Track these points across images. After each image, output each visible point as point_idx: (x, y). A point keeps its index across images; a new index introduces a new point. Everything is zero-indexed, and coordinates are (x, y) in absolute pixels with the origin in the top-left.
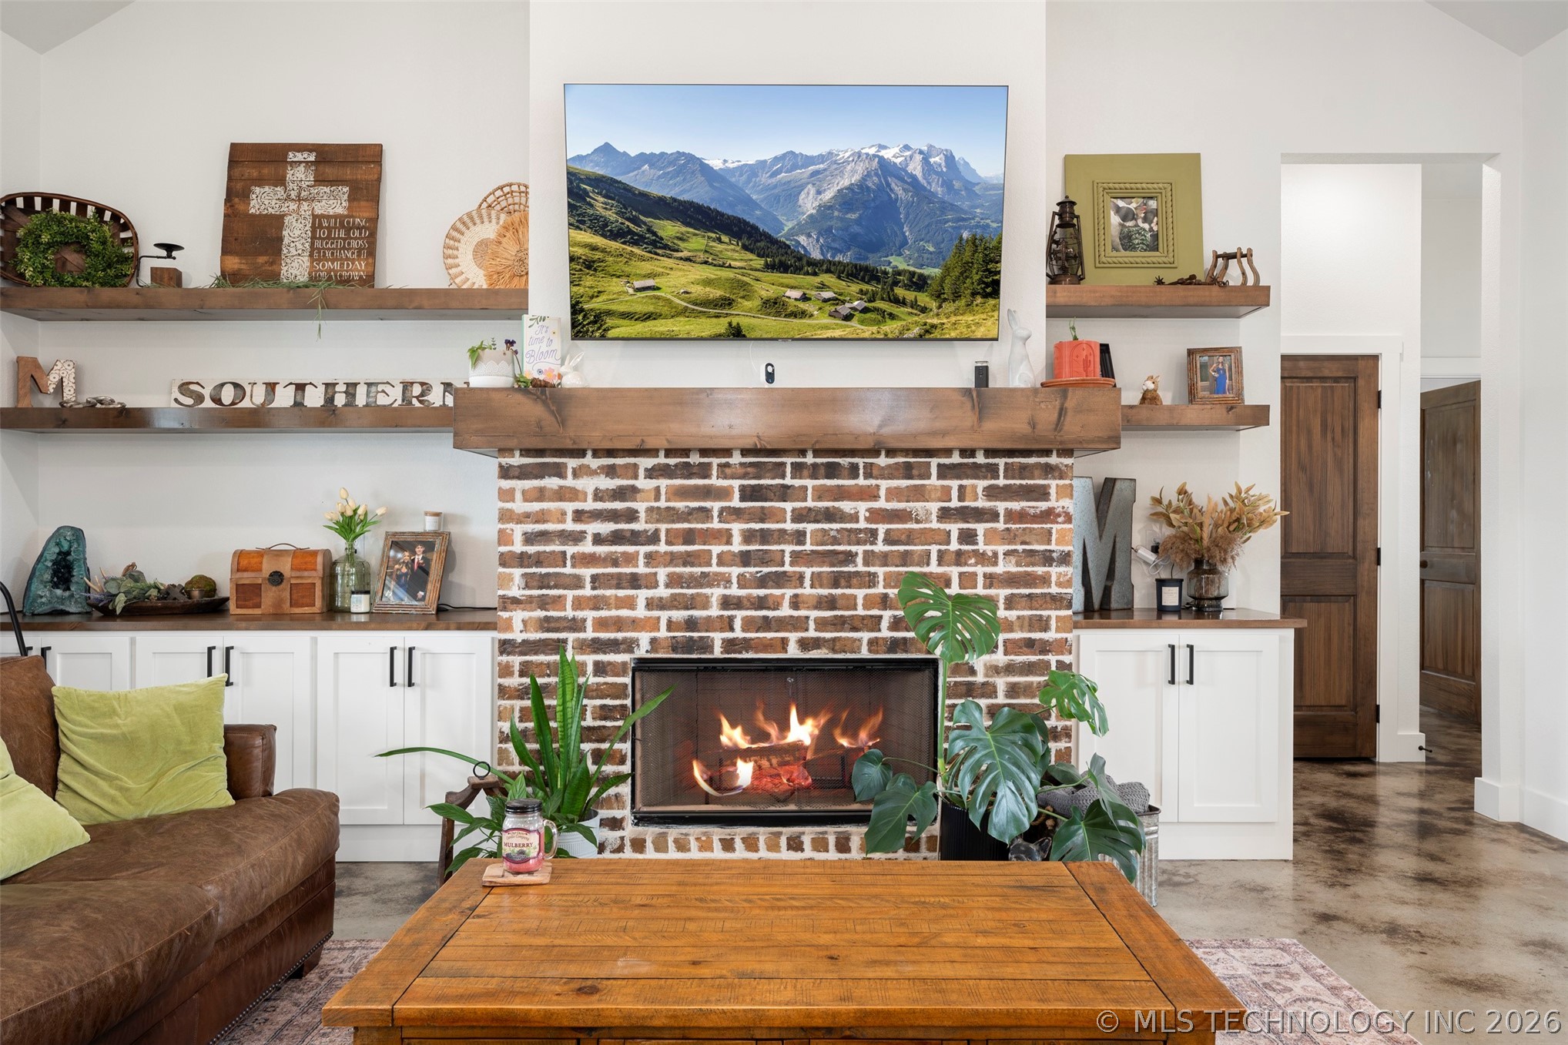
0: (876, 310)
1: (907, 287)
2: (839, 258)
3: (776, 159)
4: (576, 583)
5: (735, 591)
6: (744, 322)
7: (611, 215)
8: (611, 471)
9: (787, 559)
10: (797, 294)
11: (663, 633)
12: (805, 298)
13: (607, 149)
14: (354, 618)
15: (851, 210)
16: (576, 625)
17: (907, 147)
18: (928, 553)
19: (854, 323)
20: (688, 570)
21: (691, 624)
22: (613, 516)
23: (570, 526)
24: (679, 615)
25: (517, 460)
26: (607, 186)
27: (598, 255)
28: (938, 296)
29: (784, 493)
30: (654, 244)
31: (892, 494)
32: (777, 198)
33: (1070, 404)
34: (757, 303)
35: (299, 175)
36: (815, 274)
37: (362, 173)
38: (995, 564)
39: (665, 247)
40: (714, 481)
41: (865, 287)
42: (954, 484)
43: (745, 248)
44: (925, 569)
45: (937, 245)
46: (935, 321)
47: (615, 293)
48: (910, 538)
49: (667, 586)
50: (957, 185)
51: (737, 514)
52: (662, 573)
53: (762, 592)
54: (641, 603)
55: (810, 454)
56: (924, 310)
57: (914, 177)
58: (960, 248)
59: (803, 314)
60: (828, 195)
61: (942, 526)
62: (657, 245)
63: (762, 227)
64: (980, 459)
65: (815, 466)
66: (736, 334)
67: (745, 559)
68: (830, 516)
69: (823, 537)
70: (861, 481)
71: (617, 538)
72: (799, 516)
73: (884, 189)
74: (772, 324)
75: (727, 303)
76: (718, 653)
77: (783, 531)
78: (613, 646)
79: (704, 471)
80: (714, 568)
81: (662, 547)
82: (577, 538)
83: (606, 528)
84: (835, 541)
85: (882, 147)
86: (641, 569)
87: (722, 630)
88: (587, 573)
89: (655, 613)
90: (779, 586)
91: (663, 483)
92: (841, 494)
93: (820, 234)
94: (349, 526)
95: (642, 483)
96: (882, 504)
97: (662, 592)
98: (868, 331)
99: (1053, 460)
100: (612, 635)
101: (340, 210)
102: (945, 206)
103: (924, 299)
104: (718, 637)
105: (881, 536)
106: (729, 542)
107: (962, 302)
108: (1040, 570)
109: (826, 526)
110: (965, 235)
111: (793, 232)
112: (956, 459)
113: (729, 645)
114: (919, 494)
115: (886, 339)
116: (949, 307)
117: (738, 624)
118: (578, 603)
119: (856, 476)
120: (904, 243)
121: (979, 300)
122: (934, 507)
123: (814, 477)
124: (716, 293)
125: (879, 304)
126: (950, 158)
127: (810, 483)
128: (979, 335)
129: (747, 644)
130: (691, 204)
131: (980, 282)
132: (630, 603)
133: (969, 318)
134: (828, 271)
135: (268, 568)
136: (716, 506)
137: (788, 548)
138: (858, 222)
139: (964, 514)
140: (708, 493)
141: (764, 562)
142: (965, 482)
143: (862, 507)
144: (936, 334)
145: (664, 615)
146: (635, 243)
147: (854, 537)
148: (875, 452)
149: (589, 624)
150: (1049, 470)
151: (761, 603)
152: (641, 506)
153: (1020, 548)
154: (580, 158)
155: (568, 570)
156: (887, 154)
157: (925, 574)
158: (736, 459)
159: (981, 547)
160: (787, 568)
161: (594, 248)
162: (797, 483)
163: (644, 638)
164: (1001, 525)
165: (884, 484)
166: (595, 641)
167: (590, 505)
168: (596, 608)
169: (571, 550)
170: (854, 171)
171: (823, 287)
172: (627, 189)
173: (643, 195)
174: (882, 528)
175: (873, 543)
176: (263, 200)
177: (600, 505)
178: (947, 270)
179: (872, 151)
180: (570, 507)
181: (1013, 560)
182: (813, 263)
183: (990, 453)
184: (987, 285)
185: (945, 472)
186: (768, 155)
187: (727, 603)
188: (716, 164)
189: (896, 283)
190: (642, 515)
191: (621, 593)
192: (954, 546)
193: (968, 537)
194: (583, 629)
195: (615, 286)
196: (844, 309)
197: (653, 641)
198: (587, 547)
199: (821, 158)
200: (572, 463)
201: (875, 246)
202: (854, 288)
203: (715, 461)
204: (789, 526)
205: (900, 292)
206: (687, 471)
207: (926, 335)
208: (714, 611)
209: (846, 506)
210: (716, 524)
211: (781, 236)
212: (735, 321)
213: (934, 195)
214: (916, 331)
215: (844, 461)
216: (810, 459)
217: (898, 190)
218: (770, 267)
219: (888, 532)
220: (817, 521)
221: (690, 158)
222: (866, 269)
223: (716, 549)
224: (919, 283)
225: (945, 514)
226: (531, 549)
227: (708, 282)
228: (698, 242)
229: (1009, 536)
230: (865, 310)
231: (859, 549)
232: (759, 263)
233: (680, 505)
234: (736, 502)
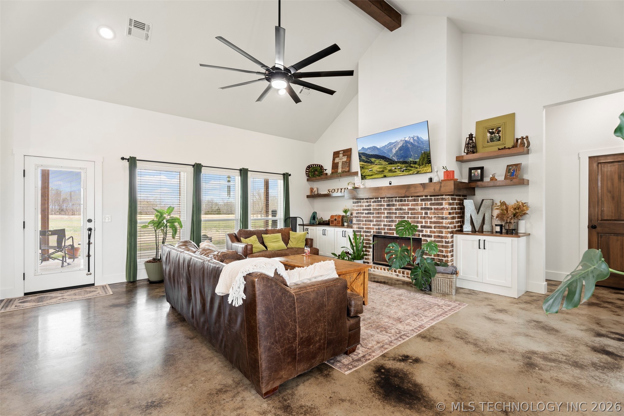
0: (408, 169)
1: (413, 164)
2: (400, 160)
3: (388, 144)
4: (363, 221)
5: (385, 223)
6: (386, 174)
7: (365, 159)
8: (367, 202)
9: (394, 217)
10: (394, 168)
11: (375, 230)
12: (395, 169)
13: (363, 148)
15: (401, 151)
16: (363, 228)
17: (410, 137)
18: (419, 217)
19: (404, 172)
20: (378, 219)
21: (379, 229)
22: (368, 210)
23: (362, 211)
24: (377, 227)
25: (355, 201)
26: (364, 154)
27: (364, 166)
28: (419, 165)
29: (393, 205)
30: (371, 162)
31: (412, 205)
32: (389, 151)
33: (442, 185)
34: (388, 170)
35: (341, 155)
36: (396, 164)
37: (349, 153)
38: (432, 219)
39: (373, 163)
40: (382, 203)
41: (405, 165)
42: (424, 203)
43: (385, 161)
44: (418, 220)
45: (417, 155)
46: (419, 170)
47: (367, 172)
48: (415, 214)
49: (376, 222)
50: (420, 142)
51: (386, 209)
52: (375, 219)
53: (390, 223)
54: (372, 225)
55: (398, 198)
56: (417, 168)
57: (411, 142)
58: (422, 155)
59: (395, 172)
60: (397, 149)
61: (421, 211)
62: (372, 163)
63: (387, 157)
64: (429, 197)
65: (398, 200)
66: (385, 176)
67: (387, 217)
68: (401, 209)
69: (400, 213)
70: (406, 202)
71: (368, 213)
72: (396, 210)
73: (407, 146)
74: (390, 174)
75: (383, 171)
76: (383, 234)
77: (393, 212)
78: (368, 232)
79: (381, 202)
80: (382, 219)
81: (375, 215)
82: (363, 213)
83: (367, 212)
84: (402, 214)
85: (405, 138)
86: (372, 219)
87: (383, 230)
88: (364, 219)
89: (374, 227)
90: (392, 223)
91: (375, 204)
92: (404, 205)
93: (396, 156)
94: (345, 211)
95: (372, 204)
96: (410, 207)
97: (375, 223)
98: (407, 173)
99: (444, 197)
100: (368, 230)
101: (346, 160)
102: (418, 147)
103: (416, 166)
104: (383, 231)
105: (410, 213)
106: (385, 214)
107: (424, 165)
108: (441, 221)
109: (400, 211)
110: (423, 152)
111: (392, 157)
112: (424, 197)
113: (385, 233)
114: (417, 205)
115: (410, 174)
116: (421, 167)
117: (386, 229)
118: (363, 225)
119: (405, 202)
120: (411, 155)
121: (427, 164)
122: (420, 207)
123: (398, 202)
124: (381, 170)
125: (408, 168)
126: (418, 137)
127: (398, 203)
128: (428, 172)
129: (387, 233)
130: (376, 155)
131: (427, 161)
132: (370, 225)
133: (425, 168)
134: (399, 163)
135: (334, 218)
136: (383, 208)
137: (394, 215)
138: (403, 153)
139: (425, 209)
140: (381, 205)
141: (390, 218)
142: (426, 202)
143: (406, 208)
144: (420, 172)
145: (375, 227)
146: (368, 163)
147: (405, 213)
148: (409, 197)
149: (365, 228)
150: (442, 199)
151: (389, 226)
152: (371, 208)
153: (437, 216)
154: (360, 150)
155: (362, 219)
156: (406, 139)
157: (418, 221)
158: (386, 199)
159: (429, 215)
160: (394, 219)
161: (363, 165)
162: (395, 203)
163: (372, 231)
164: (433, 211)
165: (411, 203)
166: (365, 231)
167: (365, 208)
168: (365, 225)
169: (362, 215)
170: (401, 144)
171: (398, 166)
172: (367, 154)
173: (369, 155)
174: (410, 212)
175: (408, 215)
176: (337, 160)
177: (366, 208)
178: (420, 160)
179: (403, 139)
180: (362, 208)
181: (435, 218)
182: (396, 162)
183: (431, 196)
184: (428, 161)
185: (422, 200)
186: (386, 144)
187: (384, 225)
188: (379, 147)
189: (411, 163)
190: (372, 209)
191: (369, 223)
192: (424, 215)
193: (426, 213)
194: (364, 229)
195: (366, 171)
196: (402, 170)
197: (373, 231)
198: (364, 215)
199: (395, 142)
200: (362, 201)
201: (406, 157)
202: (404, 165)
203: (383, 200)
204: (394, 211)
205: (412, 165)
206: (378, 201)
207: (418, 173)
208: (382, 227)
209: (404, 207)
210: (383, 211)
211: (390, 158)
212: (385, 174)
213: (416, 145)
214: (416, 172)
215: (403, 199)
216: (398, 199)
217: (409, 145)
218: (389, 164)
219: (411, 212)
220: (399, 210)
221: (375, 147)
222: (405, 162)
223: (383, 216)
224: (415, 163)
225: (422, 209)
226: (357, 215)
227: (380, 168)
228: (377, 161)
229: (434, 213)
230: (406, 170)
231: (406, 216)
232: (387, 163)
233: (377, 208)
234: (386, 207)
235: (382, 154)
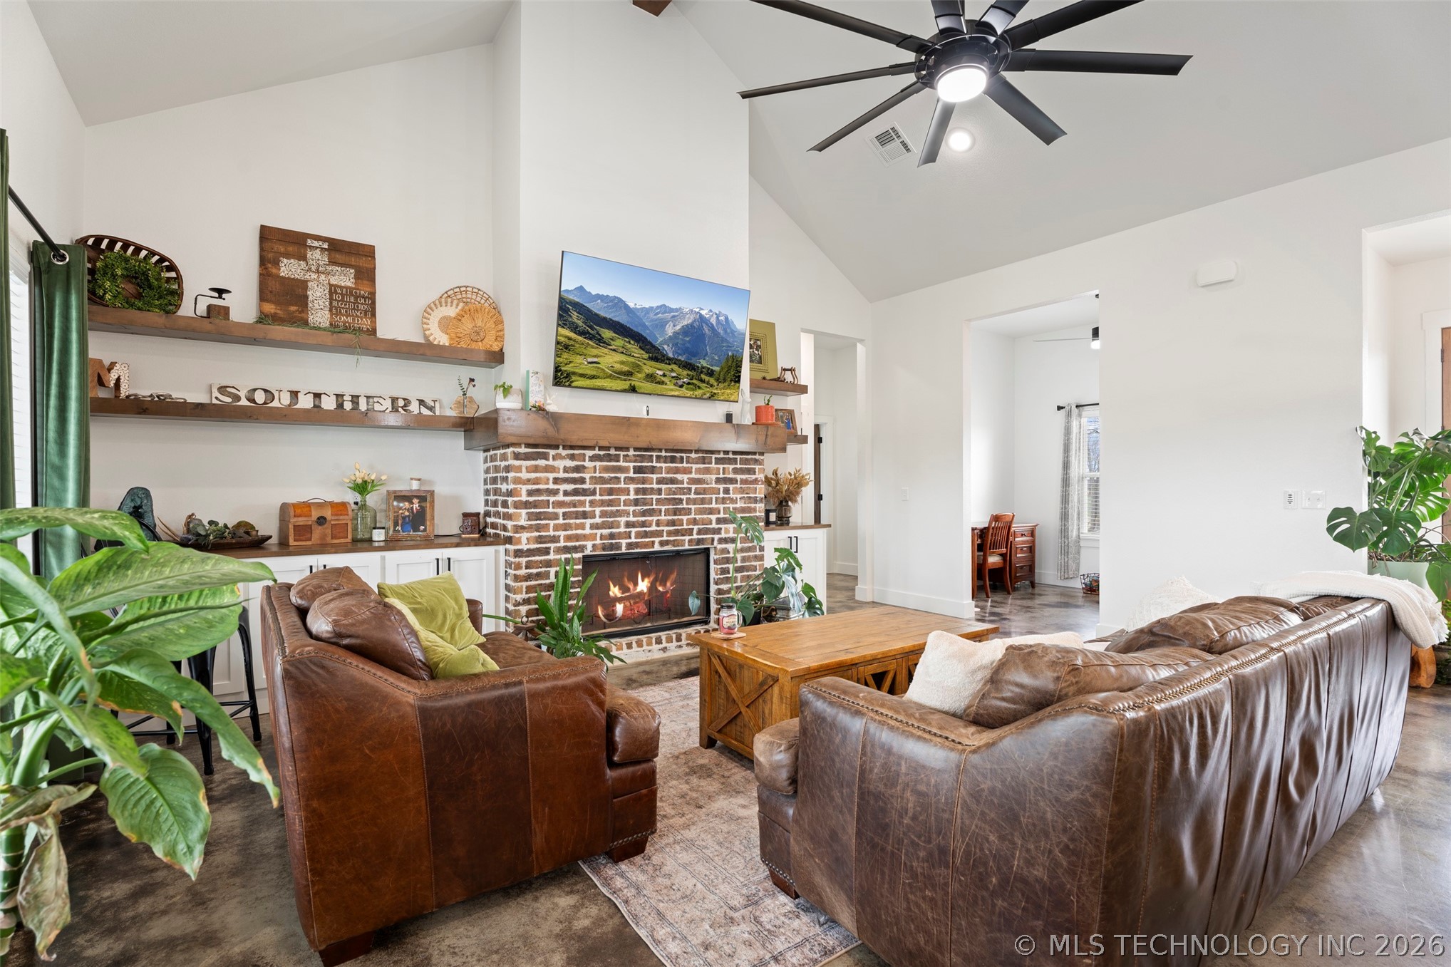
0: (693, 384)
1: (706, 375)
2: (680, 358)
3: (658, 307)
4: (555, 517)
5: (631, 519)
6: (637, 384)
7: (580, 323)
8: (572, 457)
9: (654, 502)
10: (660, 373)
11: (598, 542)
12: (664, 375)
13: (581, 289)
14: (376, 544)
15: (686, 336)
16: (555, 539)
17: (711, 311)
18: (711, 498)
19: (684, 389)
20: (610, 508)
21: (612, 536)
22: (574, 481)
23: (551, 486)
24: (606, 532)
25: (523, 450)
26: (579, 307)
27: (571, 343)
28: (717, 380)
29: (653, 470)
30: (599, 340)
31: (698, 471)
32: (657, 325)
33: (769, 433)
34: (643, 375)
36: (669, 364)
37: (360, 261)
38: (736, 503)
39: (604, 343)
40: (622, 463)
41: (690, 373)
42: (721, 467)
43: (641, 348)
44: (710, 506)
45: (719, 357)
46: (716, 391)
47: (578, 363)
48: (705, 491)
49: (600, 517)
50: (728, 331)
51: (632, 480)
52: (598, 510)
53: (643, 519)
54: (588, 526)
55: (663, 451)
56: (712, 386)
57: (712, 325)
58: (727, 359)
59: (663, 383)
60: (678, 328)
61: (717, 486)
62: (601, 341)
63: (649, 339)
64: (731, 456)
65: (665, 456)
66: (633, 390)
67: (636, 502)
68: (673, 481)
69: (670, 492)
70: (685, 465)
71: (576, 492)
72: (660, 481)
73: (701, 328)
74: (649, 386)
75: (630, 374)
76: (624, 550)
77: (652, 489)
78: (575, 549)
79: (617, 458)
80: (622, 508)
81: (598, 497)
82: (555, 492)
83: (570, 487)
84: (675, 493)
85: (701, 309)
86: (588, 509)
87: (626, 538)
88: (560, 511)
89: (595, 531)
90: (651, 516)
91: (598, 464)
92: (677, 471)
93: (673, 345)
94: (362, 487)
95: (587, 464)
96: (693, 476)
97: (598, 520)
98: (689, 393)
99: (757, 457)
100: (573, 544)
102: (723, 340)
103: (712, 381)
104: (624, 542)
105: (693, 491)
106: (628, 494)
107: (726, 384)
108: (753, 505)
109: (671, 486)
110: (730, 354)
111: (662, 343)
112: (722, 455)
113: (630, 546)
114: (707, 471)
115: (696, 398)
116: (721, 385)
117: (633, 535)
118: (556, 528)
119: (683, 463)
120: (707, 354)
121: (733, 383)
122: (714, 477)
123: (665, 462)
124: (626, 368)
125: (694, 381)
126: (727, 318)
127: (663, 465)
128: (731, 399)
129: (637, 545)
130: (618, 323)
131: (734, 375)
132: (582, 527)
133: (728, 391)
134: (675, 363)
135: (315, 514)
136: (622, 476)
137: (655, 497)
138: (689, 342)
139: (726, 481)
140: (620, 469)
141: (645, 504)
142: (725, 466)
143: (686, 477)
144: (716, 397)
145: (599, 532)
146: (590, 339)
147: (682, 491)
148: (690, 451)
149: (562, 538)
150: (756, 461)
151: (643, 524)
152: (587, 476)
153: (746, 496)
154: (567, 291)
155: (551, 510)
156: (703, 312)
157: (710, 508)
158: (631, 452)
159: (731, 496)
160: (654, 507)
161: (570, 339)
162: (658, 465)
163: (589, 544)
164: (738, 486)
165: (694, 466)
166: (565, 547)
167: (562, 475)
168: (566, 530)
169: (552, 499)
170: (689, 318)
171: (672, 371)
172: (589, 311)
173: (596, 315)
174: (693, 487)
175: (690, 494)
176: (290, 269)
177: (566, 475)
178: (722, 368)
179: (697, 310)
180: (551, 476)
181: (743, 501)
182: (669, 359)
184: (736, 377)
185: (718, 461)
186: (654, 305)
187: (628, 525)
188: (631, 305)
189: (702, 372)
190: (588, 480)
191: (578, 521)
192: (721, 495)
193: (726, 491)
194: (559, 542)
195: (579, 359)
196: (680, 382)
197: (594, 546)
198: (560, 497)
199: (677, 310)
200: (552, 452)
201: (694, 354)
202: (685, 372)
203: (622, 453)
204: (655, 486)
205: (703, 376)
206: (609, 458)
207: (712, 397)
208: (622, 529)
209: (679, 476)
210: (622, 485)
211: (656, 344)
212: (633, 383)
213: (719, 334)
214: (708, 395)
215: (678, 455)
216: (663, 454)
217: (706, 330)
218: (651, 359)
219: (696, 488)
220: (667, 484)
221: (620, 300)
222: (690, 364)
223: (623, 498)
224: (711, 373)
225: (718, 481)
226: (531, 499)
227: (622, 363)
228: (619, 342)
229: (742, 491)
230: (689, 384)
231: (684, 497)
232: (646, 356)
233: (606, 475)
234: (631, 474)
235: (636, 326)
